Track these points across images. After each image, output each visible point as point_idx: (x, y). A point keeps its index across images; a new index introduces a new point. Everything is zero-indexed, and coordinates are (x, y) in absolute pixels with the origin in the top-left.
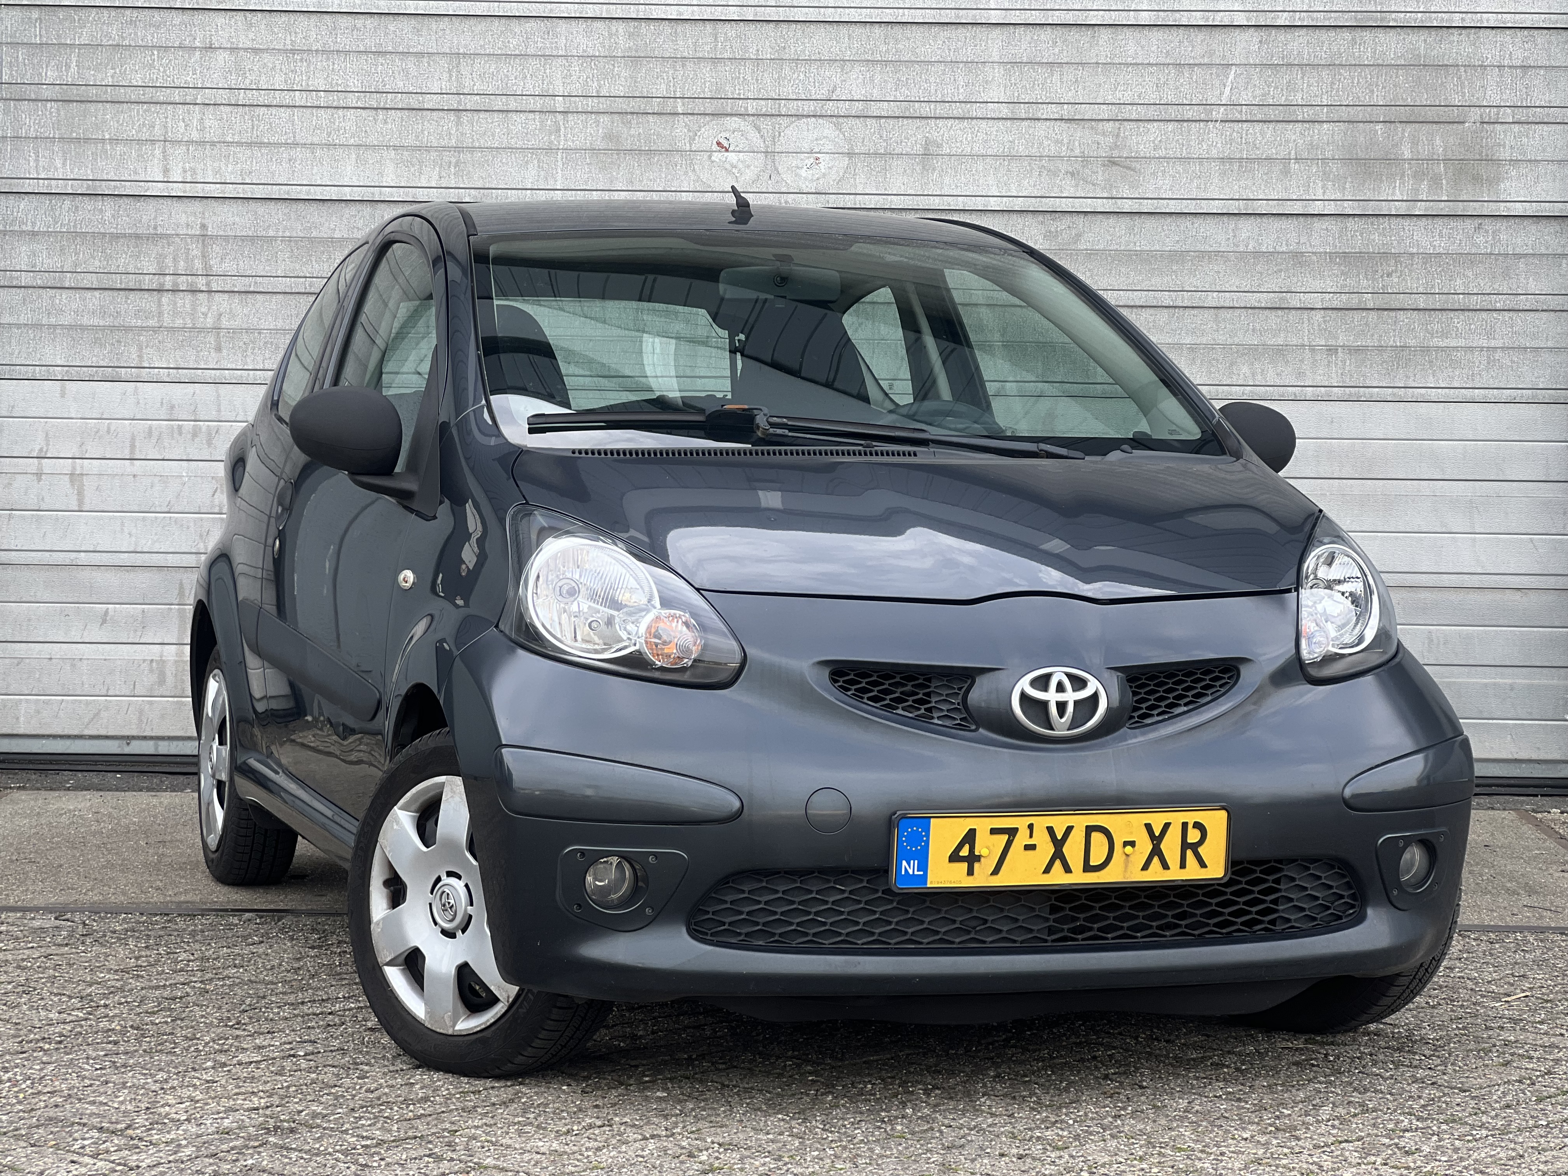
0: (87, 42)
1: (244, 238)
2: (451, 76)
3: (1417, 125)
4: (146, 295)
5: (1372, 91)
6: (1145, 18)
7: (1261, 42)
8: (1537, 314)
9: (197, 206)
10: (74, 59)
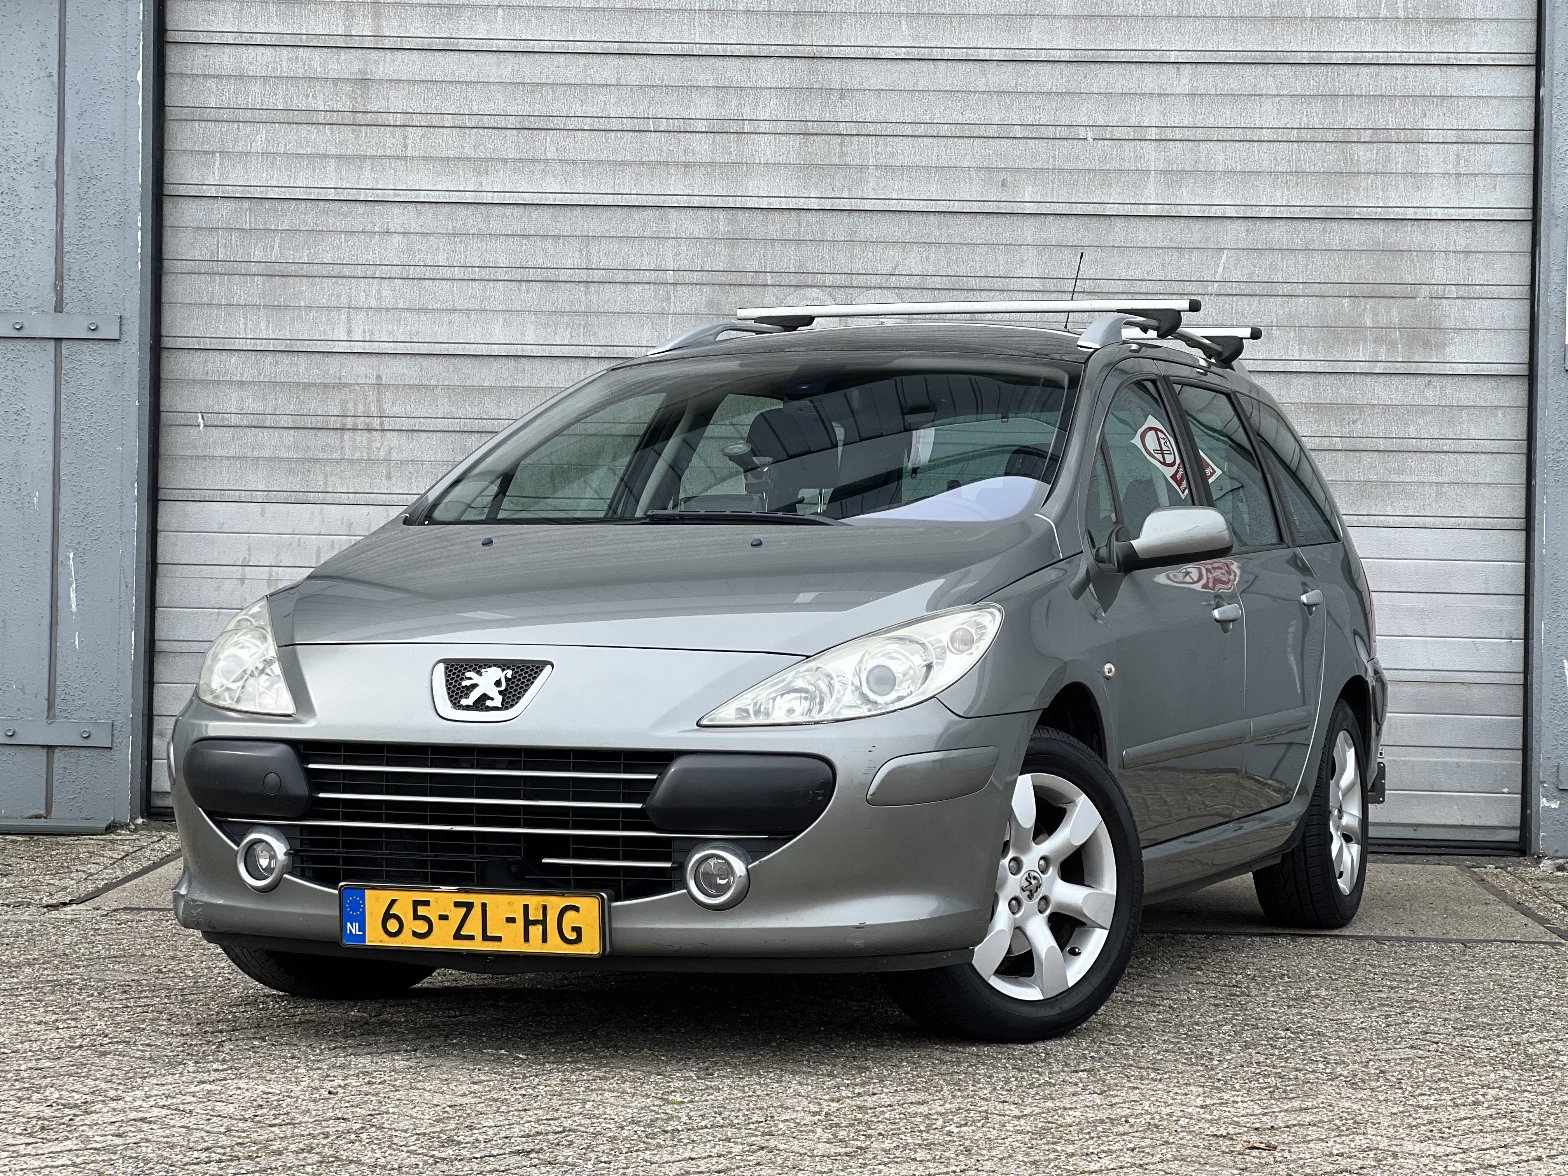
0: (288, 228)
1: (411, 386)
2: (581, 254)
3: (1377, 300)
4: (332, 433)
5: (1340, 272)
6: (1152, 210)
7: (1248, 231)
8: (1478, 455)
9: (374, 360)
10: (277, 242)
